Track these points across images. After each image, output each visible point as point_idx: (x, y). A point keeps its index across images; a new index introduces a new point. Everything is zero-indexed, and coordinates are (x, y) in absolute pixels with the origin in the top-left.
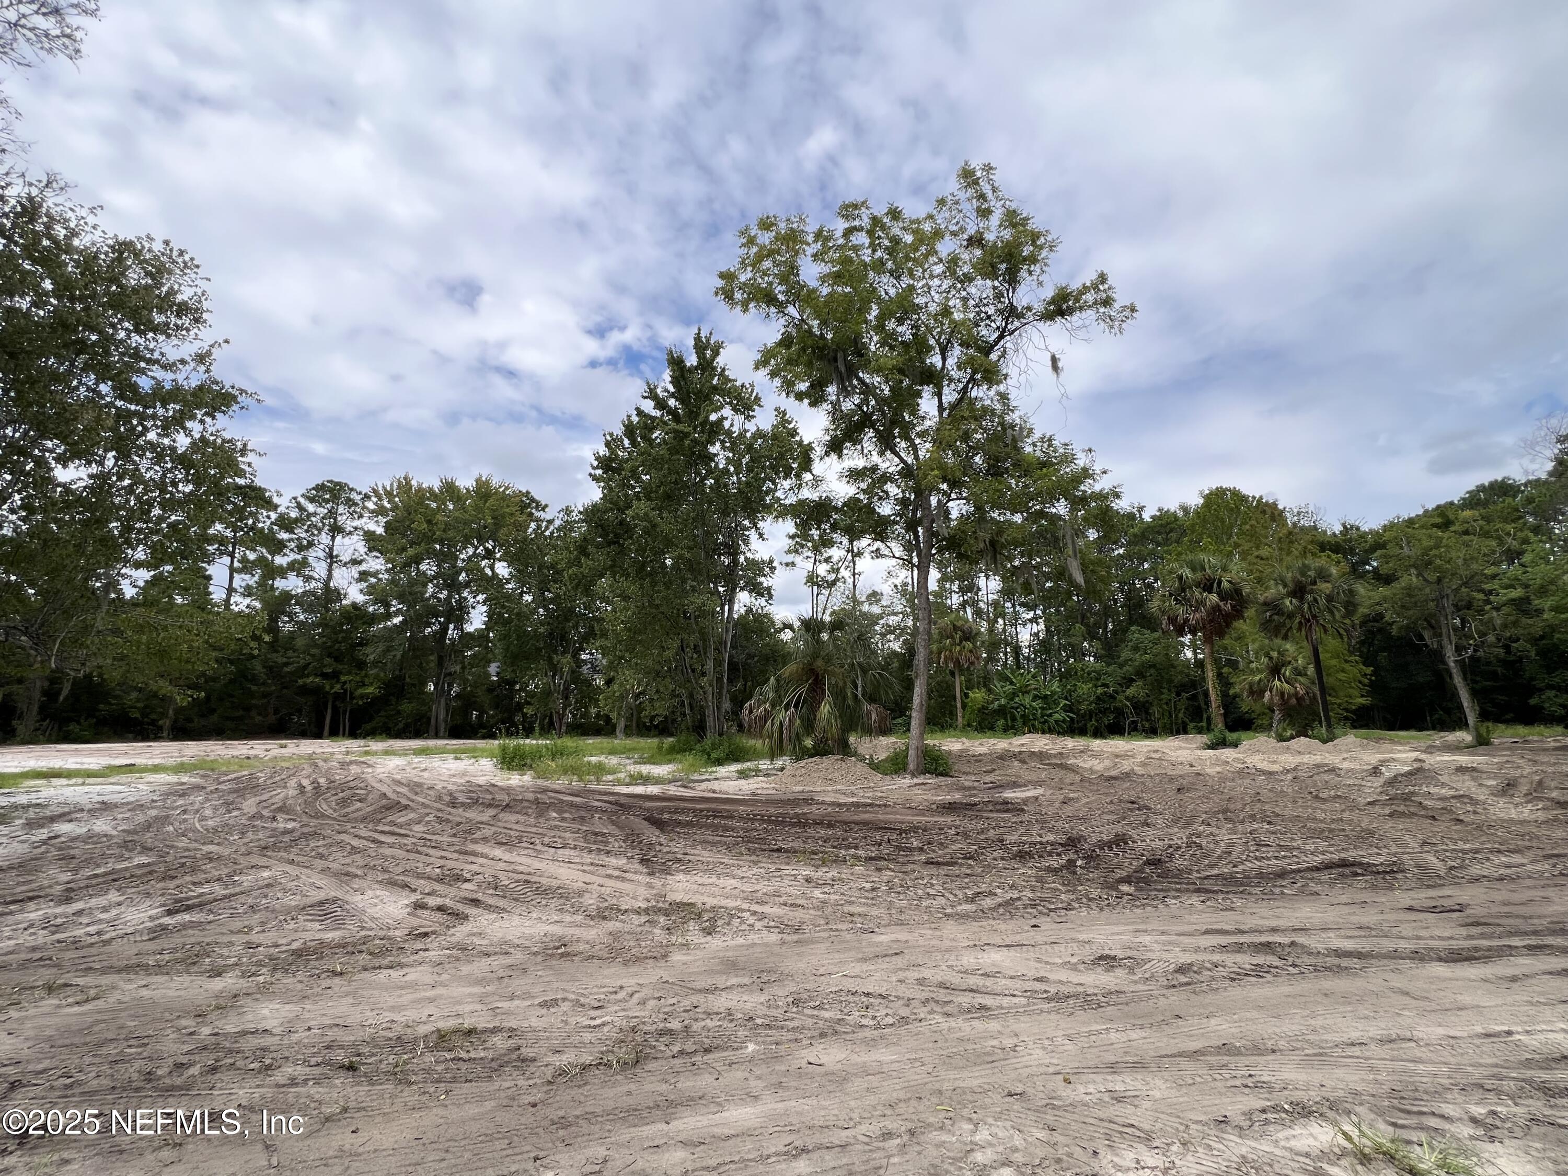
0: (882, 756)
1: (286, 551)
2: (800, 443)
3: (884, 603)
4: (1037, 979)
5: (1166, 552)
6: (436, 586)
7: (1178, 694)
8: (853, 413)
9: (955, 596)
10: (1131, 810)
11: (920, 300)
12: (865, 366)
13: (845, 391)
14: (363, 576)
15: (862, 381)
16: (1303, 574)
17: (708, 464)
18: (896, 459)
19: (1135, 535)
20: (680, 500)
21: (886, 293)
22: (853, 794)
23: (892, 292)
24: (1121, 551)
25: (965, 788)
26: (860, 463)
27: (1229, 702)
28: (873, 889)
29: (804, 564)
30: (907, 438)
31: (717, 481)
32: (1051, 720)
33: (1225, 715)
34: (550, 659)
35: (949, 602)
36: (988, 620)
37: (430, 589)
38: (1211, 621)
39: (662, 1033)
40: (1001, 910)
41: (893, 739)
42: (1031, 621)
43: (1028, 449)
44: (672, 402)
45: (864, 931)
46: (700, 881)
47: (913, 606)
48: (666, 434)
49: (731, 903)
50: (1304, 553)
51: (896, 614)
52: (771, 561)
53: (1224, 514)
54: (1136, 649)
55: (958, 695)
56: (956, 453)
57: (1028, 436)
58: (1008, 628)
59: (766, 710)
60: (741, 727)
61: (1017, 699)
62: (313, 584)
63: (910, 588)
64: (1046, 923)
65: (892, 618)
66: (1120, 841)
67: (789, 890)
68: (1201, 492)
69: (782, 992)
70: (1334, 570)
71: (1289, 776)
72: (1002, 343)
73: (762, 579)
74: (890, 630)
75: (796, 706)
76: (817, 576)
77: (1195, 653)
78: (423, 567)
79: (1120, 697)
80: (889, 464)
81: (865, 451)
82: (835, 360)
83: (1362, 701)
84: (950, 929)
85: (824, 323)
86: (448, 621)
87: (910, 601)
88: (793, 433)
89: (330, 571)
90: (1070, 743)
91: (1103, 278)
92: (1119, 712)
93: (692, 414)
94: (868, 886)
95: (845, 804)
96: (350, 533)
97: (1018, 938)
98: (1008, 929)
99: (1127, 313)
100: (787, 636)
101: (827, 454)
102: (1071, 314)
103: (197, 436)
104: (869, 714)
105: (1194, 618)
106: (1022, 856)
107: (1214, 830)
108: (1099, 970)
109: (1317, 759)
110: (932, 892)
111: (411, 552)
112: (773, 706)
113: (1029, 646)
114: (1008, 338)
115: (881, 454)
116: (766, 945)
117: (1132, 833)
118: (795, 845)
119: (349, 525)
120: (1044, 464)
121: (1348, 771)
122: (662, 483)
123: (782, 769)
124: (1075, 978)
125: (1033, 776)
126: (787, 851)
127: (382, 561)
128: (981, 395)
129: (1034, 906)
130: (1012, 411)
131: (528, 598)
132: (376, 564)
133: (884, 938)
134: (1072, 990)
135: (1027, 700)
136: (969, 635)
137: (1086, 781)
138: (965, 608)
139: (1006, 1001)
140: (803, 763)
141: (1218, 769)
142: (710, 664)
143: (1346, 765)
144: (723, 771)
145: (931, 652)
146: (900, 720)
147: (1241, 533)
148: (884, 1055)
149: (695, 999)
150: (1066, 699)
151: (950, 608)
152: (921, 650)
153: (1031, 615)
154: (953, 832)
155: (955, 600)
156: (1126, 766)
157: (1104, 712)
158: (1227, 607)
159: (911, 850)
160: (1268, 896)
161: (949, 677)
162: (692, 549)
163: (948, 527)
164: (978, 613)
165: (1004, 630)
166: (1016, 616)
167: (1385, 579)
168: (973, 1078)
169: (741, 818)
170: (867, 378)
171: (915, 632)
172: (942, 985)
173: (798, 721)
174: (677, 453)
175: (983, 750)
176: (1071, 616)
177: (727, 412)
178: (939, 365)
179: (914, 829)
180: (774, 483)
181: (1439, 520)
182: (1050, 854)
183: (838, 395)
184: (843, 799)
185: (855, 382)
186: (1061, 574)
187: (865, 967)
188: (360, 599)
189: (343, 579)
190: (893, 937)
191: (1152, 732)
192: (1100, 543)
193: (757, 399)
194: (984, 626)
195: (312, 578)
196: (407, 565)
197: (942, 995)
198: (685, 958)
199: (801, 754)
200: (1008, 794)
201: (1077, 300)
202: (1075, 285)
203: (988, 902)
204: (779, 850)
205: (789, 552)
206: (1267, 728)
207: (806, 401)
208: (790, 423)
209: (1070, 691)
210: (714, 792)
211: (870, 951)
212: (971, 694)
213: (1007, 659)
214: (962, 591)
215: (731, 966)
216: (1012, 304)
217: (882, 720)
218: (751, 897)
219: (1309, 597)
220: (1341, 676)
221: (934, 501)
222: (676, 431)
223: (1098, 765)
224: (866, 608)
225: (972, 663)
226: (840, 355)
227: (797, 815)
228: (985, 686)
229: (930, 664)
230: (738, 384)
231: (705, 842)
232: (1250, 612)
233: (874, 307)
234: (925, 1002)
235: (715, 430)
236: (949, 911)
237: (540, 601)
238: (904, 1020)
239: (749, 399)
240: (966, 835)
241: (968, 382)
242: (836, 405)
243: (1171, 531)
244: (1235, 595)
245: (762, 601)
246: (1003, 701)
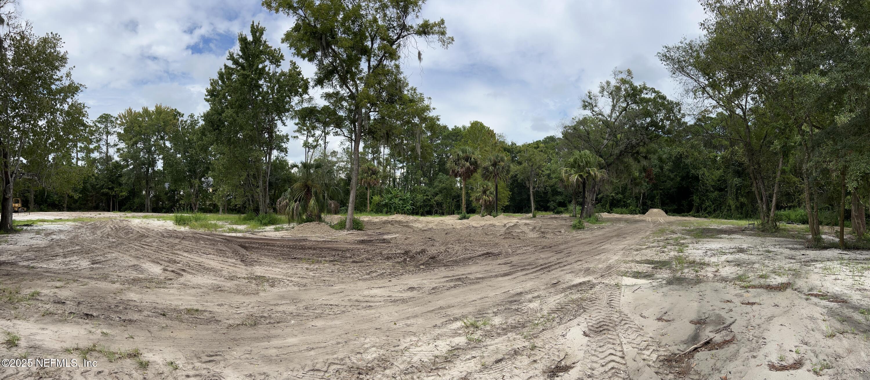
0: (336, 223)
1: (93, 143)
2: (302, 79)
3: (338, 156)
4: (388, 297)
5: (455, 144)
6: (144, 153)
7: (453, 200)
8: (329, 65)
9: (370, 155)
10: (429, 241)
11: (363, 12)
12: (336, 44)
13: (325, 55)
14: (119, 150)
15: (333, 50)
16: (497, 158)
17: (259, 90)
18: (348, 90)
19: (445, 136)
20: (246, 108)
21: (347, 6)
22: (323, 237)
23: (350, 6)
24: (439, 142)
25: (368, 235)
26: (331, 90)
27: (469, 203)
28: (332, 272)
29: (302, 139)
30: (353, 80)
31: (263, 97)
32: (405, 209)
33: (467, 208)
34: (190, 181)
35: (367, 157)
36: (383, 166)
37: (142, 154)
38: (466, 173)
39: (262, 317)
40: (379, 277)
41: (339, 216)
42: (401, 168)
43: (406, 92)
44: (241, 60)
45: (329, 286)
46: (266, 269)
47: (351, 158)
48: (239, 76)
49: (279, 277)
50: (499, 150)
51: (343, 162)
52: (287, 136)
53: (477, 132)
54: (440, 182)
55: (368, 198)
56: (375, 90)
57: (406, 86)
58: (392, 171)
59: (287, 202)
60: (275, 210)
61: (393, 200)
62: (103, 155)
63: (350, 150)
64: (394, 280)
65: (342, 163)
66: (423, 251)
67: (301, 272)
68: (470, 122)
69: (301, 305)
70: (506, 158)
71: (481, 228)
72: (399, 41)
73: (283, 144)
74: (341, 169)
75: (299, 201)
76: (308, 143)
77: (461, 185)
78: (139, 145)
79: (432, 200)
80: (344, 92)
81: (334, 85)
82: (321, 39)
83: (507, 203)
84: (360, 284)
85: (316, 19)
86: (149, 167)
87: (350, 157)
88: (299, 73)
89: (107, 149)
90: (411, 218)
91: (443, 22)
92: (432, 206)
93: (251, 66)
94: (330, 270)
95: (320, 241)
96: (113, 134)
97: (384, 285)
98: (380, 282)
99: (450, 40)
100: (294, 170)
101: (316, 85)
102: (429, 35)
103: (70, 104)
104: (331, 204)
105: (461, 170)
106: (388, 258)
107: (454, 246)
108: (409, 292)
109: (491, 222)
110: (354, 272)
111: (134, 140)
112: (290, 201)
113: (399, 179)
114: (401, 39)
115: (341, 87)
116: (294, 291)
117: (428, 249)
118: (301, 256)
119: (112, 130)
120: (411, 101)
121: (498, 226)
122: (237, 100)
123: (293, 228)
124: (401, 295)
125: (396, 230)
126: (298, 259)
127: (124, 144)
128: (387, 64)
129: (390, 275)
130: (401, 74)
131: (179, 156)
132: (122, 145)
133: (337, 287)
134: (399, 298)
135: (397, 201)
136: (375, 172)
137: (415, 231)
138: (374, 160)
139: (377, 304)
140: (302, 225)
141: (461, 226)
142: (261, 183)
143: (498, 224)
144: (268, 228)
145: (358, 179)
146: (343, 208)
147: (481, 140)
148: (337, 322)
149: (271, 307)
150: (412, 201)
151: (367, 160)
152: (354, 177)
153: (401, 165)
154: (363, 251)
155: (370, 156)
156: (430, 226)
157: (426, 206)
158: (472, 168)
159: (346, 257)
160: (464, 265)
161: (365, 190)
162: (252, 130)
163: (369, 123)
164: (379, 163)
165: (390, 171)
166: (395, 165)
167: (520, 163)
168: (365, 326)
169: (278, 246)
170: (336, 48)
171: (352, 169)
172: (357, 301)
173: (300, 208)
174: (244, 85)
175: (377, 220)
176: (417, 167)
177: (267, 63)
178: (370, 46)
179: (348, 250)
180: (290, 98)
181: (536, 146)
182: (398, 257)
183: (321, 57)
184: (319, 239)
185: (330, 51)
186: (413, 149)
187: (330, 297)
188: (118, 159)
189: (112, 151)
190: (340, 287)
191: (442, 214)
192: (431, 138)
193: (282, 56)
194: (381, 169)
195: (102, 152)
196: (133, 145)
197: (357, 303)
198: (265, 295)
199: (301, 221)
200: (385, 237)
201: (431, 29)
202: (431, 22)
203: (374, 274)
204: (295, 258)
205: (295, 132)
206: (479, 213)
207: (306, 59)
208: (297, 68)
209: (414, 198)
210: (265, 236)
211: (332, 292)
212: (374, 198)
213: (390, 183)
214: (373, 153)
215: (283, 297)
216: (404, 23)
217: (336, 207)
218: (286, 275)
219: (497, 167)
220: (503, 195)
221: (363, 111)
222: (243, 75)
223: (420, 226)
224: (330, 158)
225: (375, 184)
226: (323, 36)
227: (301, 245)
228: (380, 194)
229: (357, 184)
230: (273, 49)
231: (265, 255)
232: (479, 171)
233: (341, 13)
234: (350, 306)
235: (261, 73)
236: (360, 278)
237: (184, 157)
238: (344, 312)
239: (278, 56)
240: (368, 252)
241: (382, 57)
242: (321, 62)
243: (458, 136)
244: (475, 164)
245: (283, 154)
246: (387, 201)
